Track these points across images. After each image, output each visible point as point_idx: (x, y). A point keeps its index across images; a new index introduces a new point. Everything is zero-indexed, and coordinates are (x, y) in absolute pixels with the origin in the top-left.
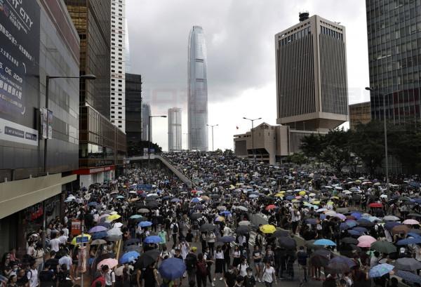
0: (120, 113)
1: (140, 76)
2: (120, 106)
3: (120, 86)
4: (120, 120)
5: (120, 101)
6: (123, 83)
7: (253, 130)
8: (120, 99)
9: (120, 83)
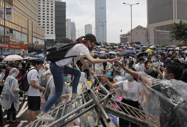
0: (52, 22)
1: (65, 3)
2: (52, 19)
3: (52, 7)
4: (52, 26)
5: (52, 16)
6: (54, 5)
7: (132, 31)
8: (52, 15)
9: (52, 5)
